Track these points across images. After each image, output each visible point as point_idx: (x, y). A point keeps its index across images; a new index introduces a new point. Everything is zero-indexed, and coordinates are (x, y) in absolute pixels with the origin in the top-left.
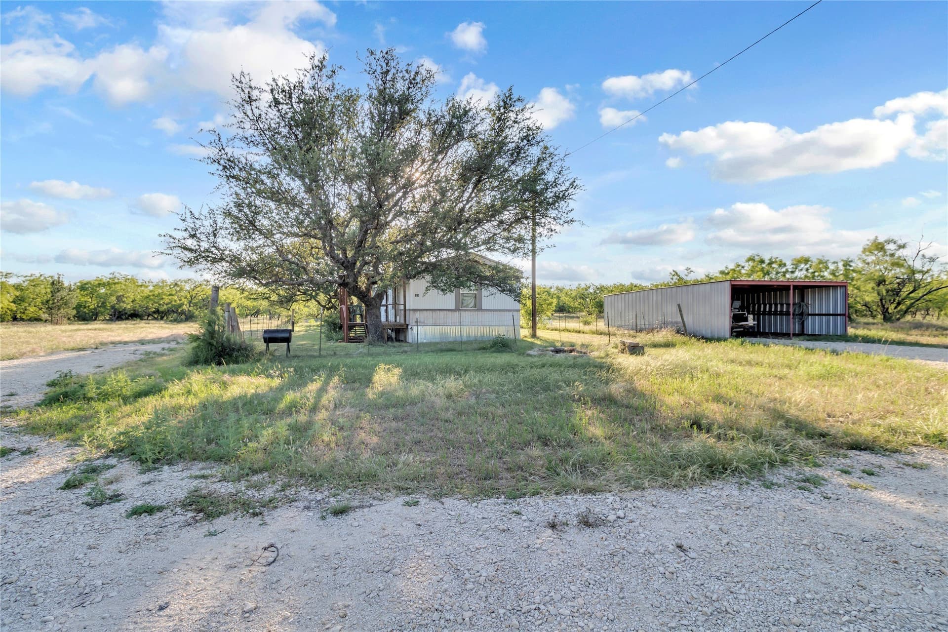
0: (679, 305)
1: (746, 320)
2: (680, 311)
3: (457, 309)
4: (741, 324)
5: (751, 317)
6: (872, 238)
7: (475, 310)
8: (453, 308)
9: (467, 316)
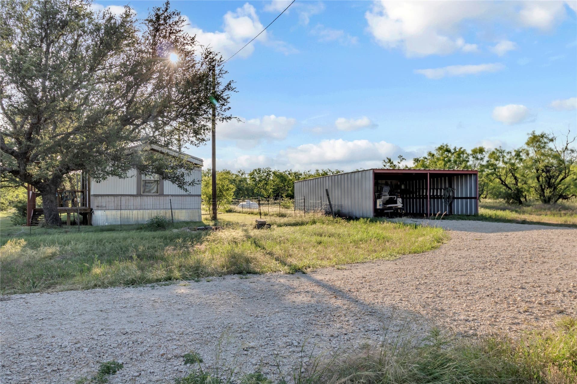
0: (327, 190)
1: (396, 202)
2: (328, 195)
3: (139, 195)
4: (388, 206)
5: (400, 200)
6: (531, 132)
7: (157, 196)
8: (135, 193)
9: (149, 201)
